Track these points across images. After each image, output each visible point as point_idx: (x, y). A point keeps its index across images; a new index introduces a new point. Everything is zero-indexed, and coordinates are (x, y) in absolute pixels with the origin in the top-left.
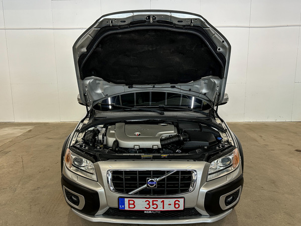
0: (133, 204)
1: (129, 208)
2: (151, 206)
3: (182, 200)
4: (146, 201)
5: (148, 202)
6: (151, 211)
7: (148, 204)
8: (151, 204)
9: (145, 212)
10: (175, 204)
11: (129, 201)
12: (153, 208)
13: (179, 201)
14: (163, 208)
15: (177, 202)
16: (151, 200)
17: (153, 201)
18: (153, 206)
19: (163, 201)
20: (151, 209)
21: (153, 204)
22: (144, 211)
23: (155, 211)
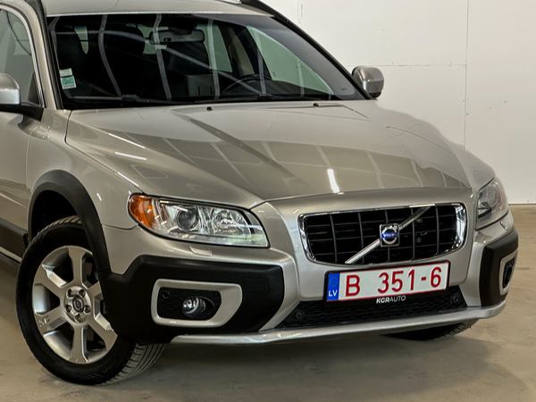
0: (356, 285)
1: (348, 294)
2: (391, 286)
3: (444, 267)
4: (381, 276)
5: (384, 278)
6: (390, 297)
7: (385, 282)
8: (390, 281)
9: (378, 301)
10: (433, 277)
11: (349, 277)
12: (394, 289)
13: (440, 270)
14: (412, 288)
15: (436, 272)
16: (390, 272)
17: (394, 273)
18: (393, 286)
19: (412, 273)
20: (390, 292)
21: (394, 281)
22: (375, 299)
23: (396, 296)
